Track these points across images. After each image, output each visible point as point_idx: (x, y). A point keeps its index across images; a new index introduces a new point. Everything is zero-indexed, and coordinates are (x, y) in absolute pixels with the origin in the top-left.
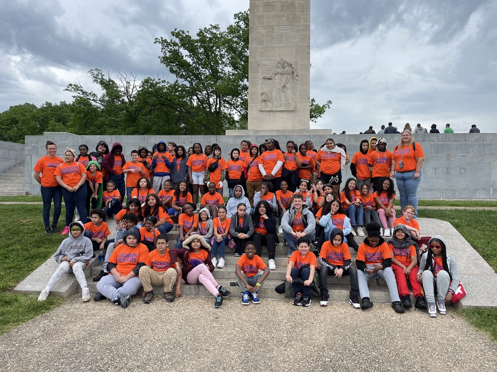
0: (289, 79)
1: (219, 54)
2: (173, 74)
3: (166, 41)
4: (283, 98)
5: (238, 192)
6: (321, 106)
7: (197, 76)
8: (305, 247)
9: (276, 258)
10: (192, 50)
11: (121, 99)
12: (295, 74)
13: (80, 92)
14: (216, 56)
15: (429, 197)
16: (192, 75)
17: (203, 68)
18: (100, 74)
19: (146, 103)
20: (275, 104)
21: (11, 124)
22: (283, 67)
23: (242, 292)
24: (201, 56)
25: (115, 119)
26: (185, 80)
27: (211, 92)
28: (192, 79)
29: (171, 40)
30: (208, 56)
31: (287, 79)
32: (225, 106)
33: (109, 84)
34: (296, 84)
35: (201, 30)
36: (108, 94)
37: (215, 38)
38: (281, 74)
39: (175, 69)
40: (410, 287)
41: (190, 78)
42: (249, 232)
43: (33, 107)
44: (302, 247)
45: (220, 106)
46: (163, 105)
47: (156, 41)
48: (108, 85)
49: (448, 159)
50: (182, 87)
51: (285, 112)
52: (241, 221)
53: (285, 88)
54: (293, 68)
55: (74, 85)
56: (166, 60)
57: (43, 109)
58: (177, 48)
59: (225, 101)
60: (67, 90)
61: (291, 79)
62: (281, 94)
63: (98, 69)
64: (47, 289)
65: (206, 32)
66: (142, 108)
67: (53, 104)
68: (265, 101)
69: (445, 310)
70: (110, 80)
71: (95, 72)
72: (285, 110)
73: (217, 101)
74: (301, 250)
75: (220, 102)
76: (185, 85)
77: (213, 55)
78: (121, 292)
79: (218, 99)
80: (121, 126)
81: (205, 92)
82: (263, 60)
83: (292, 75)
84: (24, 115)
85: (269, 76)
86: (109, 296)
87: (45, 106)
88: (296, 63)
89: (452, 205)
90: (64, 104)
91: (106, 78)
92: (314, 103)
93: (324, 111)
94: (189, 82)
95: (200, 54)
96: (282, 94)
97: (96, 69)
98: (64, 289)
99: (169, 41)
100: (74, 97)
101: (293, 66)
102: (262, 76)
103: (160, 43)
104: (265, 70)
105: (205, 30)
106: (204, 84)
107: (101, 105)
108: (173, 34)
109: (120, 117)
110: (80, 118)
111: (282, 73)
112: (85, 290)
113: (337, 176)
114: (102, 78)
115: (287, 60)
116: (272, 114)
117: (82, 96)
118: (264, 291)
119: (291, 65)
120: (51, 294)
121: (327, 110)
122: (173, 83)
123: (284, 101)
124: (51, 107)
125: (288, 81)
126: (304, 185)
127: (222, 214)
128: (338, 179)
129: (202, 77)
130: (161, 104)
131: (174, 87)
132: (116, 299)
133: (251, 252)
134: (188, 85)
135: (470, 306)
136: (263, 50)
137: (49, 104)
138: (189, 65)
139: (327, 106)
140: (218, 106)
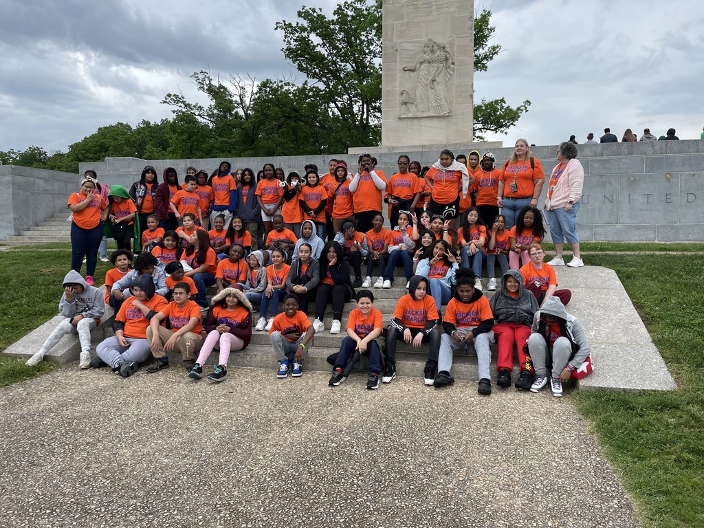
0: (440, 69)
1: (366, 39)
2: (302, 73)
3: (290, 25)
4: (432, 98)
5: (307, 230)
6: (515, 109)
7: (335, 74)
8: (368, 303)
9: (343, 319)
10: (327, 36)
11: (233, 112)
12: (450, 61)
13: (182, 105)
14: (362, 42)
15: (637, 238)
16: (328, 73)
17: (342, 61)
18: (206, 79)
19: (266, 116)
20: (420, 107)
21: (100, 152)
22: (433, 51)
23: (280, 361)
24: (341, 44)
25: (228, 140)
26: (319, 81)
27: (354, 97)
28: (328, 79)
29: (298, 23)
30: (350, 43)
31: (437, 69)
32: (375, 116)
33: (220, 91)
34: (451, 75)
35: (340, 6)
36: (218, 106)
37: (360, 16)
38: (429, 62)
39: (305, 66)
40: (515, 360)
41: (326, 77)
42: (309, 283)
43: (128, 127)
44: (363, 303)
45: (368, 115)
46: (289, 117)
47: (277, 27)
48: (218, 93)
49: (668, 180)
50: (314, 92)
51: (435, 119)
52: (305, 268)
53: (435, 83)
54: (447, 52)
55: (174, 95)
56: (291, 53)
57: (139, 131)
58: (305, 34)
59: (374, 108)
60: (165, 102)
61: (444, 69)
62: (429, 92)
63: (204, 71)
64: (41, 352)
65: (347, 8)
66: (262, 123)
67: (152, 123)
68: (405, 103)
69: (561, 391)
70: (221, 87)
71: (201, 76)
72: (435, 115)
73: (363, 108)
74: (362, 308)
75: (368, 111)
76: (318, 87)
77: (358, 41)
78: (124, 357)
79: (365, 106)
80: (236, 149)
81: (346, 97)
82: (402, 42)
83: (444, 63)
84: (116, 139)
85: (411, 66)
86: (109, 362)
87: (142, 126)
88: (452, 44)
89: (661, 249)
90: (165, 122)
91: (215, 83)
92: (503, 104)
93: (519, 117)
94: (325, 83)
95: (339, 41)
96: (431, 92)
97: (202, 72)
98: (60, 352)
99: (294, 25)
100: (174, 112)
101: (447, 49)
102: (402, 67)
103: (282, 28)
104: (406, 58)
105: (345, 5)
106: (344, 86)
107: (209, 122)
108: (300, 14)
109: (234, 137)
110: (183, 141)
111: (430, 60)
112: (84, 354)
113: (454, 207)
114: (210, 84)
115: (439, 40)
116: (416, 122)
117: (184, 110)
118: (312, 361)
119: (444, 48)
120: (46, 358)
121: (523, 114)
122: (300, 86)
123: (433, 102)
124: (150, 127)
125: (438, 72)
126: (403, 218)
127: (276, 258)
128: (455, 210)
129: (342, 75)
130: (286, 116)
131: (302, 91)
132: (117, 366)
133: (291, 309)
134: (322, 86)
135: (590, 387)
136: (404, 28)
137: (147, 123)
138: (323, 58)
139: (523, 108)
140: (365, 116)
